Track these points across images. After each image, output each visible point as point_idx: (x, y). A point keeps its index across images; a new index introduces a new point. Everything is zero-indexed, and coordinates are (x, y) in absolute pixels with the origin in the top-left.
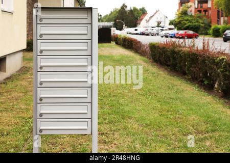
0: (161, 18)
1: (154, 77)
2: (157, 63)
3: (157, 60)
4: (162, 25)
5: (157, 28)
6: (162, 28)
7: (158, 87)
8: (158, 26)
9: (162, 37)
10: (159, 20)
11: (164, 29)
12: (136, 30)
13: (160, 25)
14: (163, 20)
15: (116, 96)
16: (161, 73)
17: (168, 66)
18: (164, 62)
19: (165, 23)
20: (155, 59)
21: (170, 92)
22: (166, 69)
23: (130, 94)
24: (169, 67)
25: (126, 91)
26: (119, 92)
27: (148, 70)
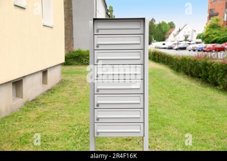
0: (188, 32)
1: (187, 88)
2: (188, 75)
3: (187, 73)
4: (189, 39)
5: (184, 42)
6: (189, 42)
7: (192, 98)
8: (186, 40)
9: (190, 51)
10: (187, 34)
11: (191, 43)
12: (164, 44)
13: (188, 39)
14: (190, 34)
15: (154, 106)
16: (193, 84)
17: (200, 77)
18: (196, 74)
19: (192, 37)
20: (186, 72)
21: (204, 102)
22: (197, 81)
23: (166, 104)
24: (201, 79)
25: (162, 101)
26: (155, 102)
27: (180, 82)
